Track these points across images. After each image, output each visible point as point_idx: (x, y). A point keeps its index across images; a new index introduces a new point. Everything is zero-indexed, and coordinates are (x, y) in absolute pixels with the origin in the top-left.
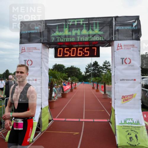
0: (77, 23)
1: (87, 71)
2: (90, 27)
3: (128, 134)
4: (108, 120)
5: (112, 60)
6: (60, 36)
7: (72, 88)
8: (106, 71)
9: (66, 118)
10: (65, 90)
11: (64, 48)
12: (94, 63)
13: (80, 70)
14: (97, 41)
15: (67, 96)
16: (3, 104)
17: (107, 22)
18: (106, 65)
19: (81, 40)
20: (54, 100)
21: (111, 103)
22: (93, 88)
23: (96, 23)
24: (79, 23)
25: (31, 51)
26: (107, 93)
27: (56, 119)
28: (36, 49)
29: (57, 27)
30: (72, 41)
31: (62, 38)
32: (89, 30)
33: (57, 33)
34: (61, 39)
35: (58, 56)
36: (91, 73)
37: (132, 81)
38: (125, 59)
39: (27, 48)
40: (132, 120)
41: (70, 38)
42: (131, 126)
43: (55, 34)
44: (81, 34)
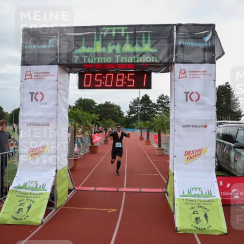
0: (116, 32)
1: (132, 110)
2: (137, 40)
3: (194, 213)
4: (162, 189)
8: (162, 110)
9: (96, 186)
11: (94, 73)
12: (143, 97)
13: (120, 108)
14: (148, 63)
15: (99, 151)
17: (164, 33)
19: (122, 61)
20: (77, 157)
22: (141, 138)
23: (146, 34)
24: (118, 32)
25: (42, 78)
26: (163, 146)
27: (80, 188)
30: (108, 62)
31: (91, 58)
32: (134, 45)
33: (83, 50)
34: (89, 58)
35: (85, 86)
36: (138, 114)
37: (200, 128)
38: (190, 93)
39: (35, 73)
40: (200, 191)
41: (104, 58)
42: (199, 200)
43: (80, 51)
44: (122, 52)
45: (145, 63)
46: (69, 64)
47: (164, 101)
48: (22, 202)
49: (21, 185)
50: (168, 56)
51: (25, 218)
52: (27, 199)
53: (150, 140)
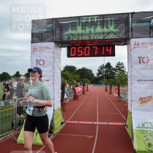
0: (91, 20)
1: (100, 72)
2: (105, 25)
3: (147, 140)
4: (123, 123)
5: (128, 59)
6: (73, 35)
7: (84, 90)
8: (119, 72)
9: (79, 121)
10: (76, 92)
11: (77, 47)
12: (106, 64)
13: (92, 71)
14: (112, 39)
15: (80, 98)
16: (15, 105)
17: (122, 19)
18: (119, 67)
19: (95, 39)
20: (66, 102)
22: (106, 90)
23: (111, 20)
25: (43, 51)
27: (68, 122)
28: (48, 48)
29: (70, 25)
30: (86, 39)
31: (75, 37)
32: (103, 27)
33: (70, 32)
34: (74, 37)
35: (71, 55)
36: (103, 75)
37: (150, 81)
38: (142, 57)
39: (39, 47)
40: (150, 124)
41: (84, 37)
42: (150, 131)
43: (68, 33)
44: (96, 32)
45: (111, 39)
46: (61, 41)
47: (120, 66)
50: (126, 34)
53: (112, 91)
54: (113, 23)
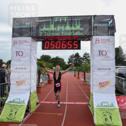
1: (70, 61)
2: (73, 24)
3: (104, 116)
4: (87, 103)
5: (91, 52)
6: (47, 31)
8: (86, 61)
9: (51, 101)
11: (50, 41)
12: (75, 54)
13: (64, 60)
14: (79, 36)
17: (87, 20)
18: (86, 56)
19: (65, 35)
20: (41, 86)
21: (90, 89)
22: (75, 76)
25: (22, 44)
26: (86, 80)
27: (43, 102)
28: (26, 42)
29: (45, 24)
30: (57, 35)
31: (48, 33)
32: (71, 26)
33: (45, 29)
35: (45, 48)
37: (107, 70)
38: (102, 51)
39: (19, 41)
40: (107, 103)
42: (107, 109)
43: (43, 30)
44: (65, 30)
45: (77, 36)
46: (37, 36)
48: (12, 110)
49: (12, 101)
50: (89, 32)
51: (13, 119)
52: (15, 108)
53: (80, 77)
54: (79, 22)
